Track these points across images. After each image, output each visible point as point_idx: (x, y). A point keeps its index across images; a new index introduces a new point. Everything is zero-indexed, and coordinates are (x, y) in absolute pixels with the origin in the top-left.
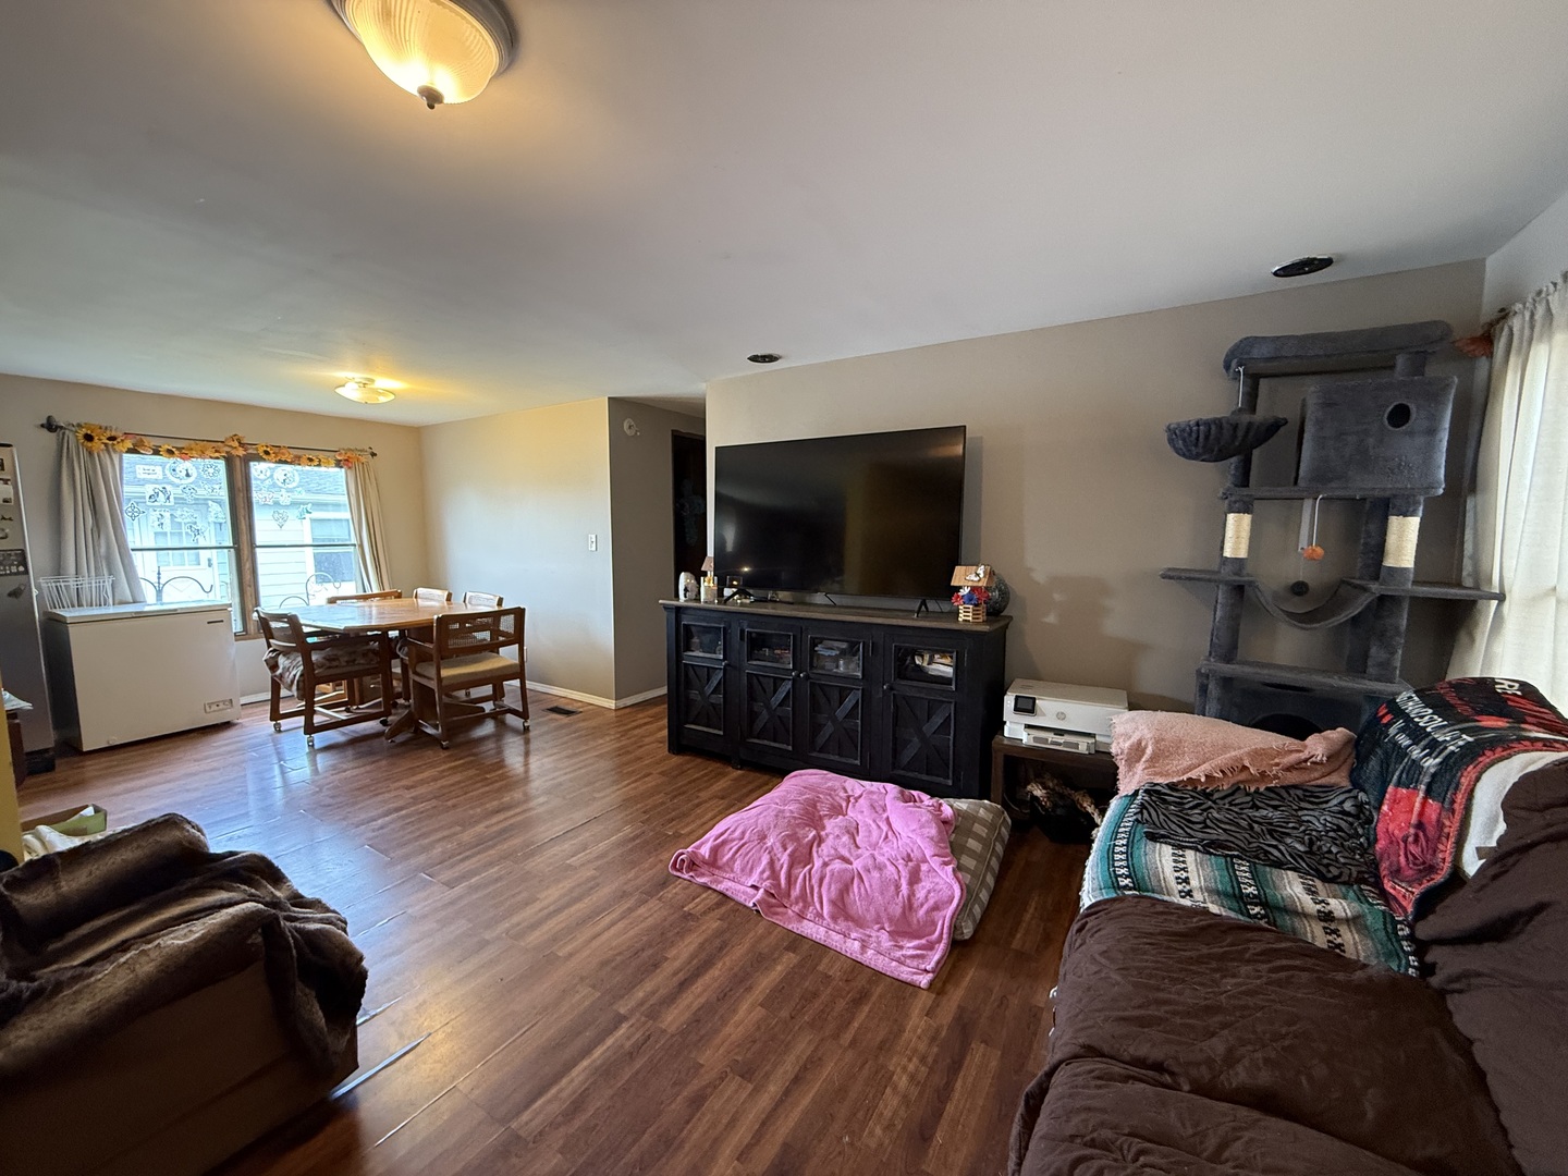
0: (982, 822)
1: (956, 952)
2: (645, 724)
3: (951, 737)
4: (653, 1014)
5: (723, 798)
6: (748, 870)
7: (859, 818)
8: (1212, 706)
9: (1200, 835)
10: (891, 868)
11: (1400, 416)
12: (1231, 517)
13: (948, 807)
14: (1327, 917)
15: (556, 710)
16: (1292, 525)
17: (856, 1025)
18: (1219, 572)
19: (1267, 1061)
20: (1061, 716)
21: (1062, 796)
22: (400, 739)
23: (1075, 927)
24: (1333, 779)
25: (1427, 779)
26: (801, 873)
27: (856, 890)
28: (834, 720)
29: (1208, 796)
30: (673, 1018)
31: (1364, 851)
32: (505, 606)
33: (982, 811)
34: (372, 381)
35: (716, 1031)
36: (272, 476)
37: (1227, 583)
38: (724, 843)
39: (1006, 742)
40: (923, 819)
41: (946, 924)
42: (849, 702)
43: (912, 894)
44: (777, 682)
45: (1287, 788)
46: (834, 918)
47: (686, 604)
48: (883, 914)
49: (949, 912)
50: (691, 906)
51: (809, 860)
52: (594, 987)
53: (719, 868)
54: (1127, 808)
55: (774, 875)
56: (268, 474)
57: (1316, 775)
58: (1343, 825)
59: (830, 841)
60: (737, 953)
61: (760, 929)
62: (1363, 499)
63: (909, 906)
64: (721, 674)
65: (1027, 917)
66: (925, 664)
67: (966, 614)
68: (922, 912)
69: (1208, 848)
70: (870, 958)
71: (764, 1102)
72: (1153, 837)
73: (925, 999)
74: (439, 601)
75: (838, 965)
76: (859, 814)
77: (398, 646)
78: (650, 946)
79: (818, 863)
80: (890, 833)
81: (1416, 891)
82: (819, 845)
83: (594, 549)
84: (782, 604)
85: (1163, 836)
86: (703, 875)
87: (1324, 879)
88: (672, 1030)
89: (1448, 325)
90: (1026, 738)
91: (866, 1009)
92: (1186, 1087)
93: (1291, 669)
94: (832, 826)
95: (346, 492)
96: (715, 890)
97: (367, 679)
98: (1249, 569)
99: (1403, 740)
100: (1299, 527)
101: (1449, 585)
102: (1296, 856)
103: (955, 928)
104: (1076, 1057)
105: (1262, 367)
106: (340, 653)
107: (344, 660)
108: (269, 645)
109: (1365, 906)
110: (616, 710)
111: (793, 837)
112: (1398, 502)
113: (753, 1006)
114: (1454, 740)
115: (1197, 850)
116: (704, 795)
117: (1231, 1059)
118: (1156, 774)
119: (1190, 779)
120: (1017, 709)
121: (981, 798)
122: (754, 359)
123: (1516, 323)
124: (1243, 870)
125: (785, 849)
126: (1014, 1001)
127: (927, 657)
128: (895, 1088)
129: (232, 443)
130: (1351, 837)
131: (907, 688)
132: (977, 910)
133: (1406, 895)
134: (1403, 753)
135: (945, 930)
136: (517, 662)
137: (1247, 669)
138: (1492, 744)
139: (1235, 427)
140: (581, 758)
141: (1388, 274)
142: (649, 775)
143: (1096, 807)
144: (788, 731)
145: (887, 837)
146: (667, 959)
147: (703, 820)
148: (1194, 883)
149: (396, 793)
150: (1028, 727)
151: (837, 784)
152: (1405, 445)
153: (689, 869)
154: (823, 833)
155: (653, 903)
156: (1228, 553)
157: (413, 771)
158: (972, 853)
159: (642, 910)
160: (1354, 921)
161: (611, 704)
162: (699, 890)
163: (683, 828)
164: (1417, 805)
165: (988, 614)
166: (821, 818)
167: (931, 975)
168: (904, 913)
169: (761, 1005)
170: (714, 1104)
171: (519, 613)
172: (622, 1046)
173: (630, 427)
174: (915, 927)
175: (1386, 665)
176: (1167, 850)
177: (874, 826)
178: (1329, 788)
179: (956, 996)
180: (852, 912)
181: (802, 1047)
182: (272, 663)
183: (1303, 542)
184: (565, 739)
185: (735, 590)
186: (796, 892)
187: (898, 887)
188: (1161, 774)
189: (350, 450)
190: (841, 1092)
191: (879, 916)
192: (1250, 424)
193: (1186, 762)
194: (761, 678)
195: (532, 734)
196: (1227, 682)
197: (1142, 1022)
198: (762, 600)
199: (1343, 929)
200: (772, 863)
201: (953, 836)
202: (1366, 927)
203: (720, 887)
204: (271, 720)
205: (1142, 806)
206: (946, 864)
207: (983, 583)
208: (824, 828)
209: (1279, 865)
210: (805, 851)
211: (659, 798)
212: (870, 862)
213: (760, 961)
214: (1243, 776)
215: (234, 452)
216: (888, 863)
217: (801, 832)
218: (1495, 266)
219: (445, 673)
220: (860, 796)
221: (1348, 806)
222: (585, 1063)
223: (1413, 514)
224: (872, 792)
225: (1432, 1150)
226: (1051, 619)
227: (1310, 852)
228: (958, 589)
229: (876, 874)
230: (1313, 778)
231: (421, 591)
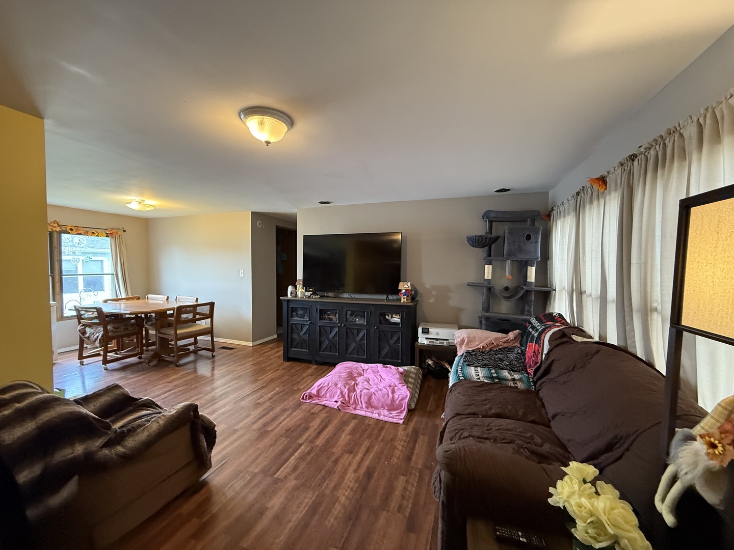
0: (413, 373)
1: (409, 414)
2: (268, 351)
3: (400, 345)
4: (312, 442)
5: (311, 375)
6: (332, 396)
7: (369, 376)
8: (484, 326)
9: (482, 363)
10: (384, 390)
11: (528, 237)
12: (486, 266)
13: (401, 369)
14: (514, 380)
15: (224, 348)
16: (504, 269)
17: (382, 436)
18: (483, 284)
19: (499, 407)
20: (437, 334)
21: (437, 363)
22: (152, 364)
23: (449, 391)
24: (516, 344)
25: (535, 339)
26: (353, 395)
27: (374, 398)
28: (355, 342)
29: (483, 353)
30: (320, 441)
31: (523, 363)
32: (200, 302)
33: (412, 369)
34: (144, 201)
35: (336, 443)
36: (72, 241)
37: (485, 287)
38: (321, 388)
39: (419, 344)
40: (394, 372)
41: (406, 404)
42: (361, 335)
43: (393, 397)
44: (332, 328)
45: (504, 348)
46: (367, 408)
47: (291, 299)
48: (384, 404)
49: (407, 400)
50: (313, 410)
51: (355, 390)
52: (286, 437)
53: (320, 397)
54: (460, 359)
55: (343, 396)
56: (71, 240)
57: (511, 344)
58: (518, 357)
59: (360, 384)
60: (336, 422)
61: (342, 414)
62: (522, 261)
63: (393, 400)
64: (308, 327)
65: (430, 401)
66: (390, 318)
67: (404, 300)
68: (397, 402)
69: (484, 366)
70: (381, 418)
71: (358, 458)
72: (469, 365)
73: (402, 427)
74: (162, 301)
75: (372, 421)
76: (369, 375)
77: (145, 322)
78: (303, 423)
79: (358, 391)
80: (382, 379)
81: (533, 369)
82: (357, 386)
83: (243, 276)
84: (330, 298)
85: (471, 364)
86: (315, 400)
87: (513, 371)
88: (320, 445)
89: (539, 212)
90: (426, 342)
91: (384, 431)
92: (481, 417)
93: (505, 314)
94: (359, 379)
95: (110, 248)
96: (321, 405)
97: (125, 339)
98: (492, 282)
99: (531, 330)
100: (505, 271)
101: (544, 287)
102: (506, 365)
103: (409, 405)
104: (453, 417)
105: (493, 219)
106: (120, 325)
107: (122, 328)
108: (80, 323)
109: (522, 376)
110: (252, 346)
111: (347, 384)
112: (530, 262)
113: (346, 436)
114: (540, 329)
115: (480, 367)
116: (304, 375)
117: (491, 408)
118: (468, 348)
119: (478, 348)
120: (423, 332)
121: (412, 365)
122: (321, 203)
123: (555, 212)
124: (493, 371)
125: (346, 388)
126: (430, 424)
127: (390, 316)
128: (398, 449)
129: (54, 225)
130: (520, 360)
131: (384, 327)
132: (415, 400)
133: (531, 371)
134: (530, 333)
135: (406, 406)
136: (209, 326)
137: (493, 314)
138: (547, 328)
139: (486, 238)
140: (244, 366)
141: (524, 194)
142: (278, 370)
143: (449, 365)
144: (336, 348)
145: (381, 381)
146: (310, 427)
147: (308, 383)
148: (480, 375)
149: (164, 385)
150: (427, 338)
151: (358, 366)
152: (529, 246)
153: (309, 399)
154: (357, 382)
155: (298, 411)
156: (486, 278)
157: (166, 376)
158: (411, 383)
159: (295, 414)
160: (520, 380)
161: (250, 344)
162: (314, 406)
163: (300, 386)
164: (534, 346)
165: (411, 300)
166: (355, 377)
167: (403, 420)
168: (391, 403)
169: (349, 435)
170: (342, 461)
171: (212, 305)
172: (304, 451)
173: (260, 224)
174: (396, 407)
175: (529, 311)
176: (473, 368)
177: (375, 378)
178: (514, 347)
179: (412, 425)
180: (373, 405)
181: (366, 443)
182: (83, 331)
183: (507, 274)
184: (235, 359)
185: (311, 293)
186: (352, 401)
187: (388, 395)
188: (470, 348)
189: (113, 229)
190: (382, 452)
191: (383, 405)
192: (490, 237)
193: (477, 343)
194: (325, 328)
195: (216, 359)
196: (487, 319)
197: (469, 405)
198: (322, 297)
199: (518, 383)
200: (341, 393)
201: (405, 377)
202: (523, 381)
203: (322, 403)
204: (79, 359)
205: (465, 356)
206: (404, 386)
207: (410, 288)
208: (357, 381)
209: (502, 369)
210: (353, 388)
211: (286, 378)
212: (377, 389)
213: (344, 423)
214: (492, 346)
215: (54, 229)
216: (383, 389)
217: (349, 382)
218: (550, 193)
219: (179, 332)
220: (368, 369)
221: (519, 351)
222: (293, 458)
223: (533, 266)
224: (372, 367)
225: (533, 418)
226: (432, 301)
227: (510, 364)
228: (401, 290)
229: (380, 392)
230: (510, 345)
231: (150, 296)
